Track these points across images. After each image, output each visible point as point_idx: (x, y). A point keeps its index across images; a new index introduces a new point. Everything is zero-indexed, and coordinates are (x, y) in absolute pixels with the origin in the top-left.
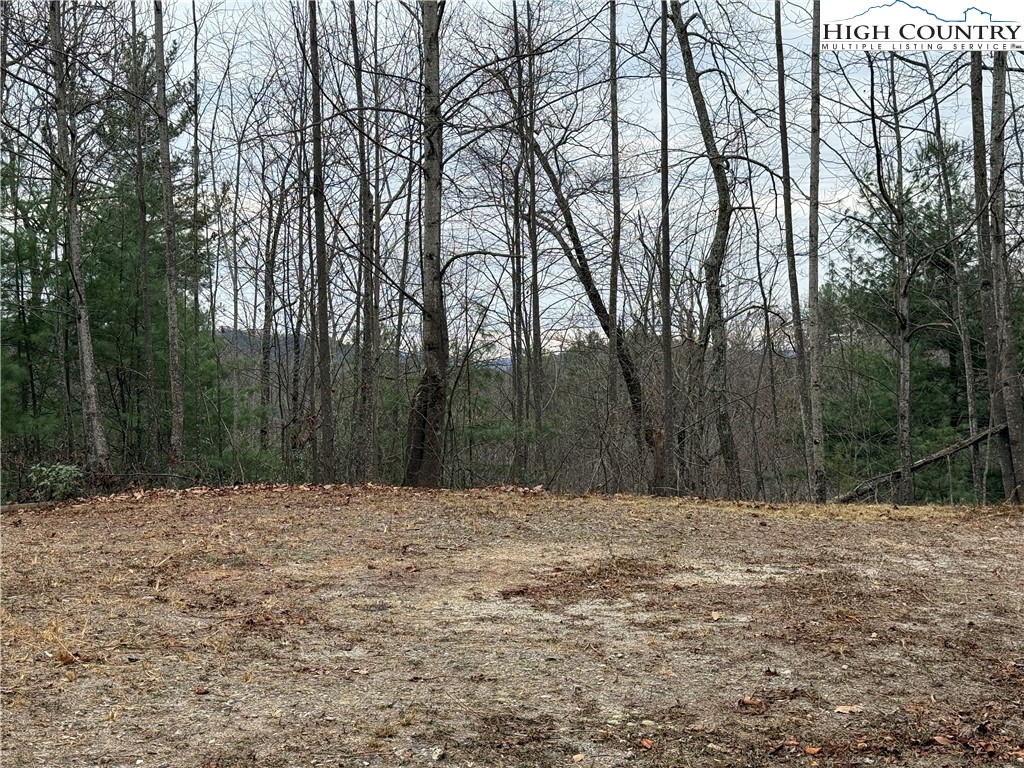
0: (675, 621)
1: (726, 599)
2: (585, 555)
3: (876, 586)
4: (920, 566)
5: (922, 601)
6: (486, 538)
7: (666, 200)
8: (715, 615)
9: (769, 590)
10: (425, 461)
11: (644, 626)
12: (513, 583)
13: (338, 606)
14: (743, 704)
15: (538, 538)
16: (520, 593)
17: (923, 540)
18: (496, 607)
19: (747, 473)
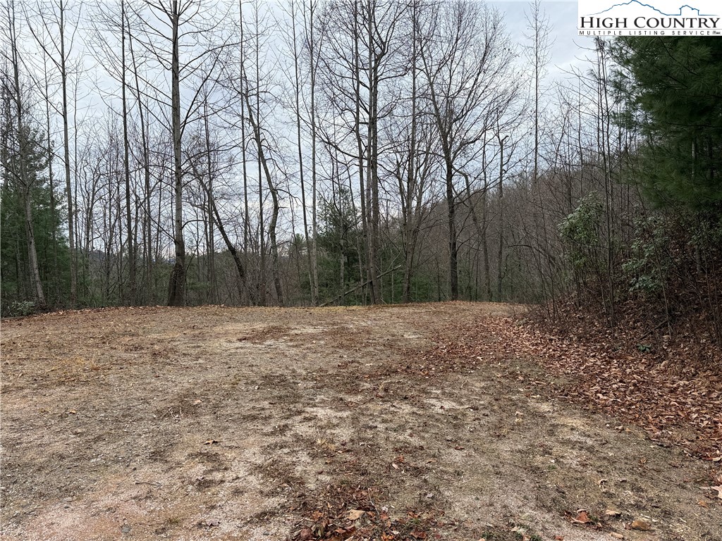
0: (302, 344)
1: (313, 337)
2: (259, 326)
3: (355, 330)
4: (363, 324)
5: (370, 334)
6: (220, 322)
7: (261, 205)
8: (314, 342)
9: (324, 333)
10: (176, 297)
11: (293, 346)
12: (240, 336)
13: (182, 348)
14: (339, 366)
15: (239, 321)
16: (245, 339)
17: (360, 316)
18: (239, 344)
19: (284, 298)
